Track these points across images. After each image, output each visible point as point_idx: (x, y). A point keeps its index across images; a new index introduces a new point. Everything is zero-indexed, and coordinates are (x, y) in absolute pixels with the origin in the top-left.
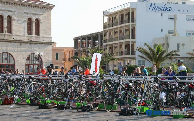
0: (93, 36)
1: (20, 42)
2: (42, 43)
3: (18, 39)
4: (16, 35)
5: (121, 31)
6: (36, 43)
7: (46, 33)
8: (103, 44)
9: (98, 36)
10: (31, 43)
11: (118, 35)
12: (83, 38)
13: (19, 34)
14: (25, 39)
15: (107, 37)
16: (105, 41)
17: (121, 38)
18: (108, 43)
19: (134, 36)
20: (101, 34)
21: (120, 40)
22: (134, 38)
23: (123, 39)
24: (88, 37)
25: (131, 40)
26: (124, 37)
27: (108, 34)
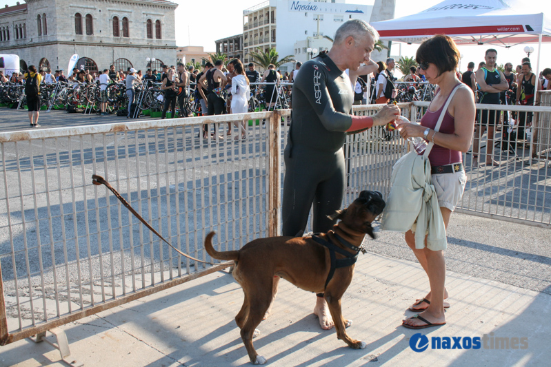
0: (235, 39)
1: (139, 47)
2: (164, 48)
3: (136, 43)
4: (134, 39)
5: (261, 33)
6: (157, 48)
7: (169, 36)
8: (244, 48)
9: (239, 39)
10: (152, 47)
11: (258, 38)
12: (225, 41)
13: (137, 38)
14: (145, 43)
15: (248, 40)
16: (246, 45)
17: (261, 42)
18: (248, 47)
19: (274, 39)
20: (241, 36)
21: (260, 43)
22: (274, 41)
23: (262, 42)
24: (230, 40)
25: (270, 43)
26: (263, 40)
27: (249, 37)
